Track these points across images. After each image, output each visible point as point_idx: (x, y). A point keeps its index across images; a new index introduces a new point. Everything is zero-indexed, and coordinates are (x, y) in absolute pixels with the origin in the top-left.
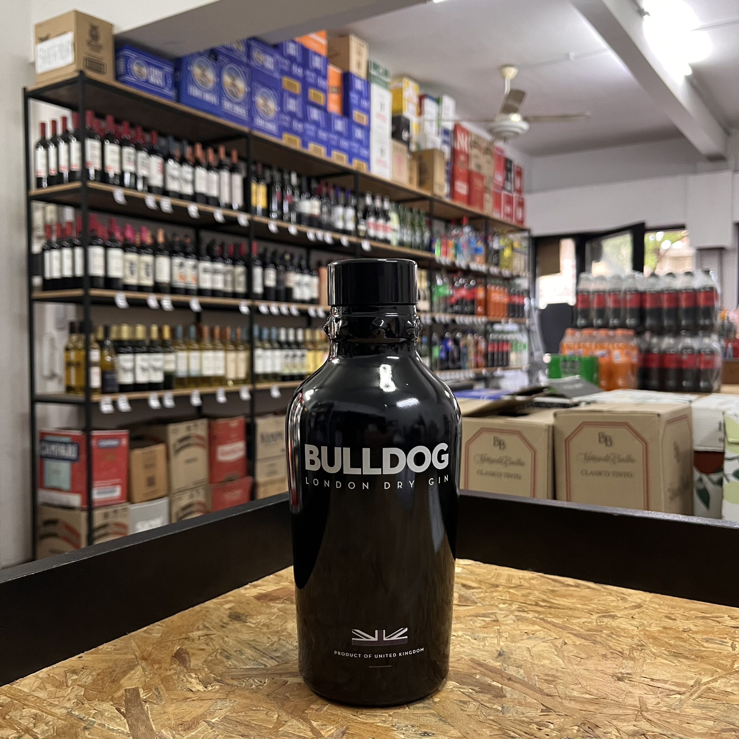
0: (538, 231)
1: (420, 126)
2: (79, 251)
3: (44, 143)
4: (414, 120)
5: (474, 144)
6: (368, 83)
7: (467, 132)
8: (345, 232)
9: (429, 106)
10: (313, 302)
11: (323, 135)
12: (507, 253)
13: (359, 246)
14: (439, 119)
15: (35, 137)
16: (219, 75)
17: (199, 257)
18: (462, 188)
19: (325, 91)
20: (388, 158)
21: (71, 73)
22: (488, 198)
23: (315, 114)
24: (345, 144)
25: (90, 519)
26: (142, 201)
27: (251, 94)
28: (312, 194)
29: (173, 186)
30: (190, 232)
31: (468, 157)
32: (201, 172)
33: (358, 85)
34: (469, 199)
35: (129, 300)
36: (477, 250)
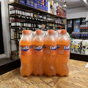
0: (68, 19)
1: (54, 6)
2: (15, 23)
3: (11, 10)
4: (53, 6)
5: (60, 8)
6: (47, 1)
7: (59, 7)
8: (45, 20)
9: (55, 4)
10: (41, 28)
11: (42, 8)
12: (64, 21)
13: (46, 21)
14: (56, 6)
15: (10, 10)
16: (30, 2)
17: (28, 23)
18: (59, 14)
19: (42, 3)
20: (50, 11)
21: (13, 2)
22: (62, 15)
23: (41, 6)
24: (45, 9)
25: (17, 53)
26: (22, 17)
27: (34, 3)
28: (41, 15)
29: (25, 15)
30: (27, 20)
31: (59, 10)
32: (28, 13)
33: (46, 2)
34: (59, 15)
35: (21, 29)
36: (60, 21)
